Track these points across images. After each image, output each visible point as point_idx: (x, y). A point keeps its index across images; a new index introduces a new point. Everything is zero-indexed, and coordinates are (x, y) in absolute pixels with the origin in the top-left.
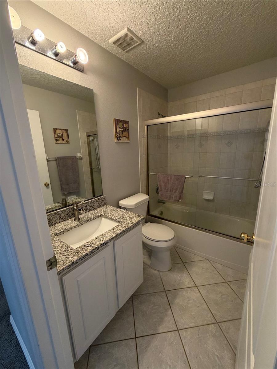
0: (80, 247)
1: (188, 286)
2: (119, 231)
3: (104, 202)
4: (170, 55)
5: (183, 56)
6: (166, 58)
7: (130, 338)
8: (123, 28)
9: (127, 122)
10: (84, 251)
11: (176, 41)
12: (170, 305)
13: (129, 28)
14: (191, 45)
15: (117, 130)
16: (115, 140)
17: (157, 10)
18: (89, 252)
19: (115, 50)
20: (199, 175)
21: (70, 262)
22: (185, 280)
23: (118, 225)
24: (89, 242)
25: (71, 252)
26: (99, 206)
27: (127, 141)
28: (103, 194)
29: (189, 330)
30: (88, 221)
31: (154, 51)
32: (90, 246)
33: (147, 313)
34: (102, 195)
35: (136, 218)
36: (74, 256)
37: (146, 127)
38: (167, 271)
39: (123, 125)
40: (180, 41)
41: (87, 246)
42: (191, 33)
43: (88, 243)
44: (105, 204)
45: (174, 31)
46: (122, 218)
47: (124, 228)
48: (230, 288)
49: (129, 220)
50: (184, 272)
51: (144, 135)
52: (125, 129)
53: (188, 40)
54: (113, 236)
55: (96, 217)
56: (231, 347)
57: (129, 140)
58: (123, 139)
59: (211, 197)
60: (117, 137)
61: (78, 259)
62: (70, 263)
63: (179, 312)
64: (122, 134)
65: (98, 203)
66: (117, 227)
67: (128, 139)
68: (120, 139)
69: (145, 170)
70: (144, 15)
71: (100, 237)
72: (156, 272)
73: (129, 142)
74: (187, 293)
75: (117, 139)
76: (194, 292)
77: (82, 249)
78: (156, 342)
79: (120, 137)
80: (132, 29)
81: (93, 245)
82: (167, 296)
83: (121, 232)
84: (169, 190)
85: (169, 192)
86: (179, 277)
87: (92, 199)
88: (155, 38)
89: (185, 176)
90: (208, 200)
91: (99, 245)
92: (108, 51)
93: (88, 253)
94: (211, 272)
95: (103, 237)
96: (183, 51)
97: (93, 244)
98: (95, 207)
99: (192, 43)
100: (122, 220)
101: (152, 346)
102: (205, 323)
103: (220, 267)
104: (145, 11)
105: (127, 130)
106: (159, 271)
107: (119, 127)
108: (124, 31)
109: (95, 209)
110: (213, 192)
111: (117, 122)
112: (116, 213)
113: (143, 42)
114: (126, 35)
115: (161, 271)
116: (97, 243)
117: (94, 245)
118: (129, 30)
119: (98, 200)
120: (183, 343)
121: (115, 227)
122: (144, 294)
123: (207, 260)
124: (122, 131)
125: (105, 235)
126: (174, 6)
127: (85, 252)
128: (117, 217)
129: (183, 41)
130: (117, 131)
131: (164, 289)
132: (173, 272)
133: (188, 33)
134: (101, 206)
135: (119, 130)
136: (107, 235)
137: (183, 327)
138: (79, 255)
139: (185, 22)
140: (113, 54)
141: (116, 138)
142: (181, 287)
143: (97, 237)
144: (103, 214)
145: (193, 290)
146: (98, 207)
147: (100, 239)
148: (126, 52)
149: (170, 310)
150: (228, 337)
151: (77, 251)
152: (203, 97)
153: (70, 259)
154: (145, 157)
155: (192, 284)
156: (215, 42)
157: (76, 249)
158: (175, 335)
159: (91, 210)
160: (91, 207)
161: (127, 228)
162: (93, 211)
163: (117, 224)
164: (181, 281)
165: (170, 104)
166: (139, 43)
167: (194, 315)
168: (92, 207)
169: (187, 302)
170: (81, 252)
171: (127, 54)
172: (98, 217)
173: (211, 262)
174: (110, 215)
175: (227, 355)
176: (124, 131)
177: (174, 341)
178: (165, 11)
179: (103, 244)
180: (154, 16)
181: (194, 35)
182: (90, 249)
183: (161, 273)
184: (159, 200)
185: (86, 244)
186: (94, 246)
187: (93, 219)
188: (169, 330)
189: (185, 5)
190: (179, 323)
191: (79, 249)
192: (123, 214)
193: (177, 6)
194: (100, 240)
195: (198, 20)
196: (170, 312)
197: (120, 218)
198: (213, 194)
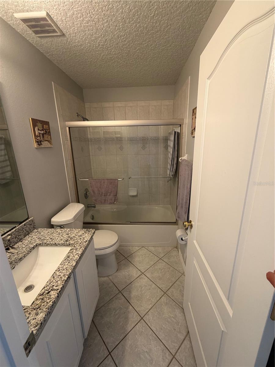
0: (37, 300)
1: (137, 276)
2: (77, 256)
3: (32, 227)
4: (91, 58)
5: (104, 64)
6: (87, 60)
7: (104, 358)
8: (39, 9)
9: (47, 123)
10: (48, 301)
11: (100, 48)
12: (129, 302)
13: (49, 13)
14: (113, 56)
15: (36, 133)
16: (35, 145)
17: (87, 12)
18: (56, 299)
19: (22, 28)
20: (129, 177)
21: (36, 326)
22: (132, 272)
23: (71, 250)
24: (46, 287)
25: (27, 311)
26: (27, 234)
27: (50, 146)
28: (30, 216)
29: (149, 313)
30: (21, 259)
31: (75, 48)
32: (52, 290)
33: (112, 322)
34: (28, 218)
35: (87, 234)
36: (37, 314)
37: (67, 128)
38: (116, 272)
39: (43, 127)
40: (104, 50)
41: (46, 292)
42: (115, 46)
43: (46, 289)
44: (34, 228)
45: (100, 39)
46: (69, 239)
47: (81, 250)
48: (164, 262)
49: (80, 239)
50: (130, 266)
51: (67, 137)
52: (46, 132)
53: (111, 51)
54: (74, 265)
55: (31, 249)
56: (178, 304)
57: (52, 145)
58: (45, 144)
59: (135, 194)
60: (38, 142)
61: (45, 315)
62: (37, 328)
63: (138, 302)
64: (43, 137)
65: (25, 230)
66: (71, 251)
67: (50, 143)
68: (42, 144)
69: (72, 176)
70: (70, 9)
71: (58, 273)
72: (106, 279)
73: (52, 146)
74: (138, 282)
75: (38, 144)
76: (143, 279)
77: (42, 299)
78: (129, 342)
79: (41, 141)
80: (52, 16)
81: (54, 288)
82: (123, 295)
83: (80, 256)
84: (104, 194)
85: (103, 197)
86: (128, 272)
87: (16, 227)
88: (78, 36)
89: (117, 179)
90: (133, 196)
91: (63, 283)
92: (10, 25)
93: (54, 301)
94: (149, 256)
95: (62, 271)
96: (105, 59)
97: (53, 286)
98: (22, 236)
99: (115, 55)
100: (72, 242)
101: (127, 348)
102: (158, 299)
103: (152, 249)
104: (73, 6)
105: (48, 133)
106: (108, 276)
107: (38, 129)
108: (42, 14)
109: (21, 239)
110: (136, 189)
111: (35, 122)
112: (57, 235)
113: (63, 35)
114: (44, 19)
115: (109, 276)
116: (59, 282)
117: (57, 286)
118: (48, 14)
119: (25, 226)
120: (149, 325)
121: (69, 253)
122: (102, 307)
123: (143, 247)
124: (43, 134)
125: (62, 268)
126: (104, 17)
127: (50, 302)
128: (63, 240)
129: (107, 50)
130: (37, 135)
131: (119, 290)
132: (121, 271)
133: (113, 46)
134: (30, 232)
135: (39, 133)
136: (65, 267)
137: (145, 313)
138: (45, 310)
139: (112, 36)
140: (17, 31)
141: (36, 142)
142: (132, 280)
143: (53, 275)
144: (38, 242)
145: (142, 277)
146: (25, 236)
147: (59, 275)
148: (39, 37)
149: (131, 306)
150: (174, 299)
151: (37, 307)
152: (119, 104)
153: (33, 322)
154: (70, 162)
155: (139, 273)
156: (133, 62)
157: (32, 304)
158: (142, 324)
159: (16, 243)
160: (15, 238)
161: (83, 249)
162: (20, 243)
163: (69, 249)
164: (131, 275)
165: (87, 105)
166: (58, 34)
167: (149, 297)
168: (17, 239)
169: (141, 290)
170: (43, 304)
171: (38, 39)
172: (34, 248)
173: (146, 247)
174: (50, 240)
175: (178, 312)
176: (45, 134)
177: (142, 329)
178: (95, 17)
179: (67, 279)
180: (83, 16)
181: (117, 49)
182: (54, 294)
183: (110, 277)
184: (88, 205)
185: (43, 291)
186: (57, 288)
187: (28, 254)
188: (136, 324)
189: (114, 22)
190: (141, 312)
191: (38, 302)
192: (68, 234)
193: (107, 19)
194: (60, 277)
195: (123, 39)
196: (131, 307)
197: (67, 240)
198: (136, 190)
